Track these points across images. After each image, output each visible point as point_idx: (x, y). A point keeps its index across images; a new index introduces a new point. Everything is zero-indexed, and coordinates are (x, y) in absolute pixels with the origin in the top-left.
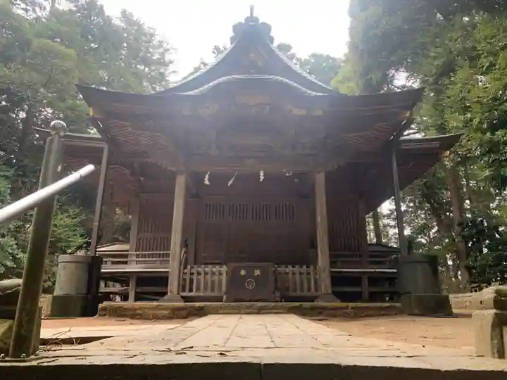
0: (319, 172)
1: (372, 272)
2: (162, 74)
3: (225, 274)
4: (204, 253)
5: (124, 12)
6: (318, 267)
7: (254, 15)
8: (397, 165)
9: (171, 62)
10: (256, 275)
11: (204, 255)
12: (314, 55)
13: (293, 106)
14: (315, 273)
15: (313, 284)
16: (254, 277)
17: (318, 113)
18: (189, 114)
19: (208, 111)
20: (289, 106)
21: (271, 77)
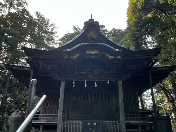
0: (120, 81)
3: (81, 125)
4: (71, 114)
5: (37, 13)
6: (120, 122)
7: (92, 18)
8: (151, 77)
9: (56, 32)
11: (71, 115)
13: (109, 54)
14: (119, 124)
15: (118, 129)
16: (94, 126)
17: (119, 57)
18: (67, 58)
19: (75, 57)
20: (107, 55)
21: (100, 43)
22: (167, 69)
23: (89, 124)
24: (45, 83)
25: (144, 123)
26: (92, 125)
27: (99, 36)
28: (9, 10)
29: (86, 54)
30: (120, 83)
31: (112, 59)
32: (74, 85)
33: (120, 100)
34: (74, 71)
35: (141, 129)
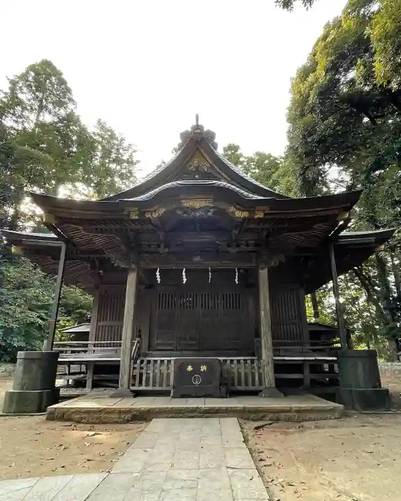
0: (263, 268)
1: (313, 360)
2: (130, 172)
3: (173, 366)
4: (157, 340)
6: (262, 361)
7: (199, 124)
9: (138, 162)
10: (202, 370)
11: (157, 342)
12: (257, 154)
13: (236, 208)
14: (259, 368)
15: (257, 379)
16: (200, 373)
17: (260, 215)
18: (137, 217)
19: (155, 215)
20: (232, 209)
21: (214, 182)
22: (373, 239)
23: (190, 368)
24: (101, 272)
25: (316, 359)
26: (196, 370)
27: (214, 165)
28: (38, 116)
29: (182, 209)
30: (263, 274)
31: (244, 219)
32: (159, 280)
33: (263, 313)
34: (159, 246)
35: (311, 372)
